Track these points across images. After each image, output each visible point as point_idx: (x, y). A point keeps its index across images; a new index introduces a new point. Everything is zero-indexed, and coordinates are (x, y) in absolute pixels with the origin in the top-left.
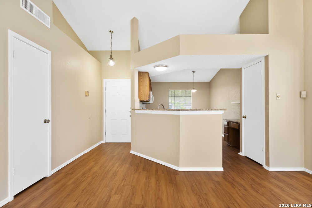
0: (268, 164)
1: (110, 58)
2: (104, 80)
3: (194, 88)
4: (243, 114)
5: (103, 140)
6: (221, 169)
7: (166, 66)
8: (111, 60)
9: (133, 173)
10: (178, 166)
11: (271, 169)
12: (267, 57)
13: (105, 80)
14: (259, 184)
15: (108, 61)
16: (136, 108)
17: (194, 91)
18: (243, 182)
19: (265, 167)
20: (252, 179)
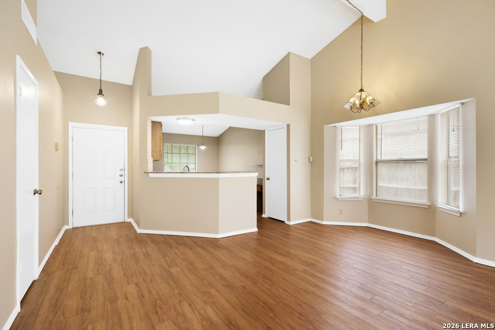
0: (289, 219)
1: (98, 94)
2: (69, 123)
3: (203, 144)
4: (267, 176)
5: (68, 224)
6: (256, 230)
7: (193, 120)
8: (101, 97)
9: (169, 249)
10: (217, 233)
11: (292, 223)
12: (288, 126)
13: (71, 124)
14: (288, 234)
15: (96, 98)
16: (149, 171)
17: (203, 148)
18: (276, 235)
19: (287, 222)
20: (281, 232)
